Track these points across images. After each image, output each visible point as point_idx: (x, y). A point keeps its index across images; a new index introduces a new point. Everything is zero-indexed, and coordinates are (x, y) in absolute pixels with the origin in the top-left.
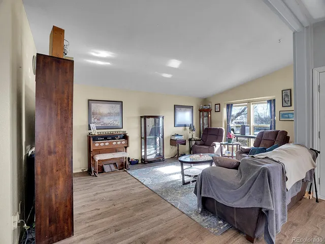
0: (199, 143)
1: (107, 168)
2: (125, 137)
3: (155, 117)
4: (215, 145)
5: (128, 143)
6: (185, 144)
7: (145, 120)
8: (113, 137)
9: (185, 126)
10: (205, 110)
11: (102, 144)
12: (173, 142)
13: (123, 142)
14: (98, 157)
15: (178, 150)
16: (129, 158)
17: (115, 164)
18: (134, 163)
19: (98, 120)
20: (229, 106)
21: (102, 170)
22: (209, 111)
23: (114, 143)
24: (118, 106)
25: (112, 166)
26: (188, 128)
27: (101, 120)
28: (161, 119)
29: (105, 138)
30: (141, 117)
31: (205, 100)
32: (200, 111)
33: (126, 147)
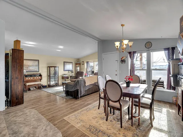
0: (74, 77)
1: (31, 89)
2: (40, 75)
3: (55, 67)
5: (42, 78)
6: (68, 78)
7: (50, 68)
8: (35, 75)
9: (69, 71)
10: (78, 63)
11: (30, 78)
12: (63, 78)
13: (40, 78)
14: (28, 84)
16: (42, 85)
17: (35, 87)
18: (45, 87)
19: (27, 68)
20: (87, 62)
21: (29, 90)
22: (80, 64)
23: (35, 78)
24: (37, 62)
25: (34, 88)
26: (70, 71)
27: (29, 68)
28: (57, 68)
29: (31, 76)
30: (48, 67)
31: (78, 60)
32: (76, 64)
33: (41, 80)
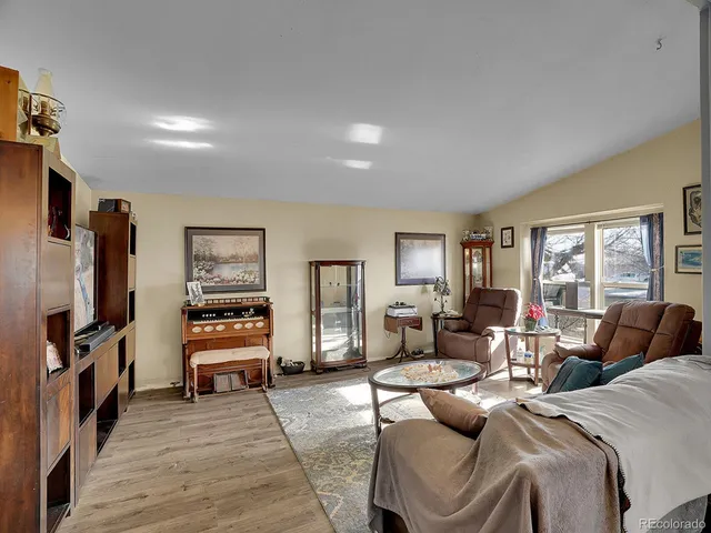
0: (453, 325)
1: (221, 383)
2: (264, 311)
3: (349, 264)
4: (491, 334)
5: (269, 326)
6: (419, 327)
7: (317, 269)
8: (238, 311)
9: (425, 282)
10: (478, 237)
11: (208, 329)
12: (391, 323)
13: (260, 325)
14: (197, 360)
15: (403, 342)
16: (280, 360)
18: (292, 371)
19: (207, 271)
20: (538, 233)
22: (487, 244)
23: (237, 326)
24: (255, 240)
25: (235, 377)
26: (431, 287)
28: (359, 267)
29: (220, 312)
30: (311, 263)
31: (478, 219)
32: (466, 245)
33: (268, 336)
